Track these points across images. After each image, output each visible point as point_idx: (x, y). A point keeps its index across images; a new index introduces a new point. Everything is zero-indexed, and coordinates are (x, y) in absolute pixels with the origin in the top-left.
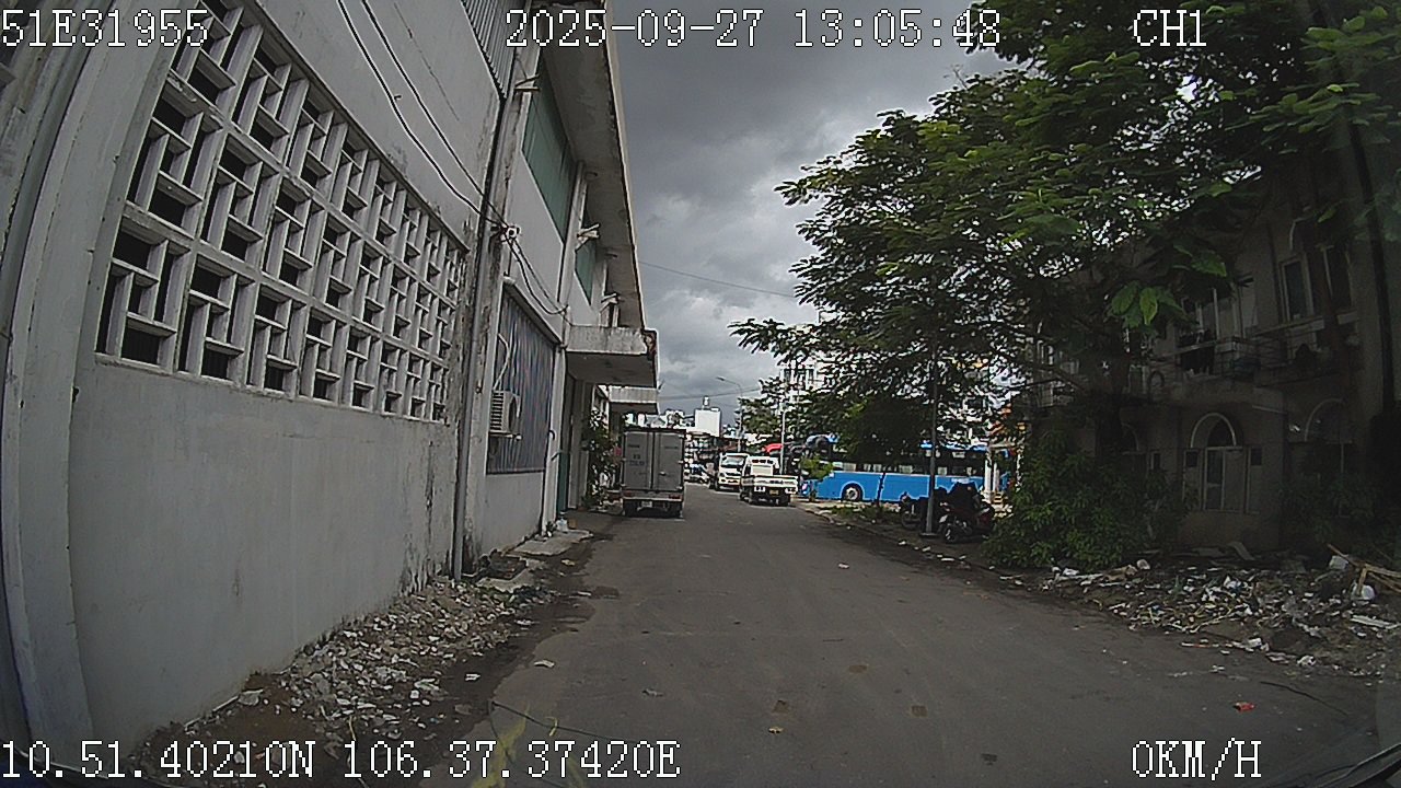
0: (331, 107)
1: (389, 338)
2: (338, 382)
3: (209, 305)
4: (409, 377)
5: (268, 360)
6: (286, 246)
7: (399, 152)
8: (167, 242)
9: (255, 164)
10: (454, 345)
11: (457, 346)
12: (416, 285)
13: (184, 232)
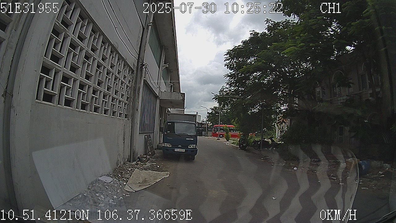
1: (113, 95)
2: (100, 108)
3: (66, 86)
4: (119, 106)
6: (87, 70)
7: (116, 43)
8: (55, 68)
9: (78, 46)
10: (130, 97)
11: (131, 98)
12: (120, 81)
13: (59, 66)
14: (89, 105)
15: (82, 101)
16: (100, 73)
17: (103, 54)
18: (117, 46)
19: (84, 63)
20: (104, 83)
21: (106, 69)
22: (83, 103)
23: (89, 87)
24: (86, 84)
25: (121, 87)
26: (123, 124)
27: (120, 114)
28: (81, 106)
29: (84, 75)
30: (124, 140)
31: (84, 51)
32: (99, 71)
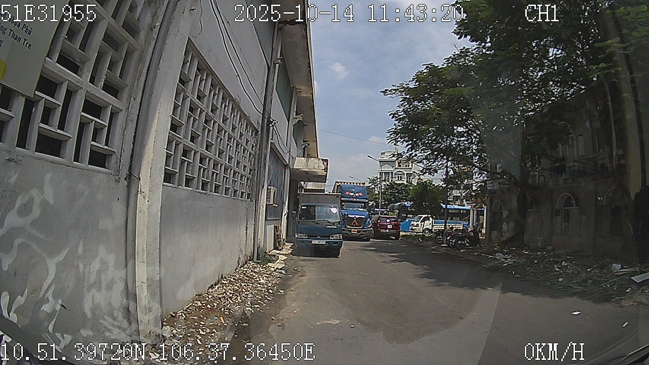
0: (218, 83)
1: (235, 168)
2: (221, 187)
3: (187, 162)
4: (241, 183)
5: (203, 180)
6: (207, 138)
7: (239, 97)
8: (175, 141)
9: (197, 109)
10: (253, 169)
11: (255, 170)
12: (243, 147)
13: (179, 136)
14: (209, 183)
15: (203, 179)
16: (221, 139)
17: (224, 114)
18: (239, 100)
19: (204, 129)
20: (225, 153)
21: (227, 133)
22: (203, 182)
23: (209, 160)
24: (206, 157)
25: (243, 156)
26: (245, 208)
27: (242, 193)
28: (201, 185)
29: (204, 145)
30: (247, 230)
31: (204, 114)
32: (219, 139)
